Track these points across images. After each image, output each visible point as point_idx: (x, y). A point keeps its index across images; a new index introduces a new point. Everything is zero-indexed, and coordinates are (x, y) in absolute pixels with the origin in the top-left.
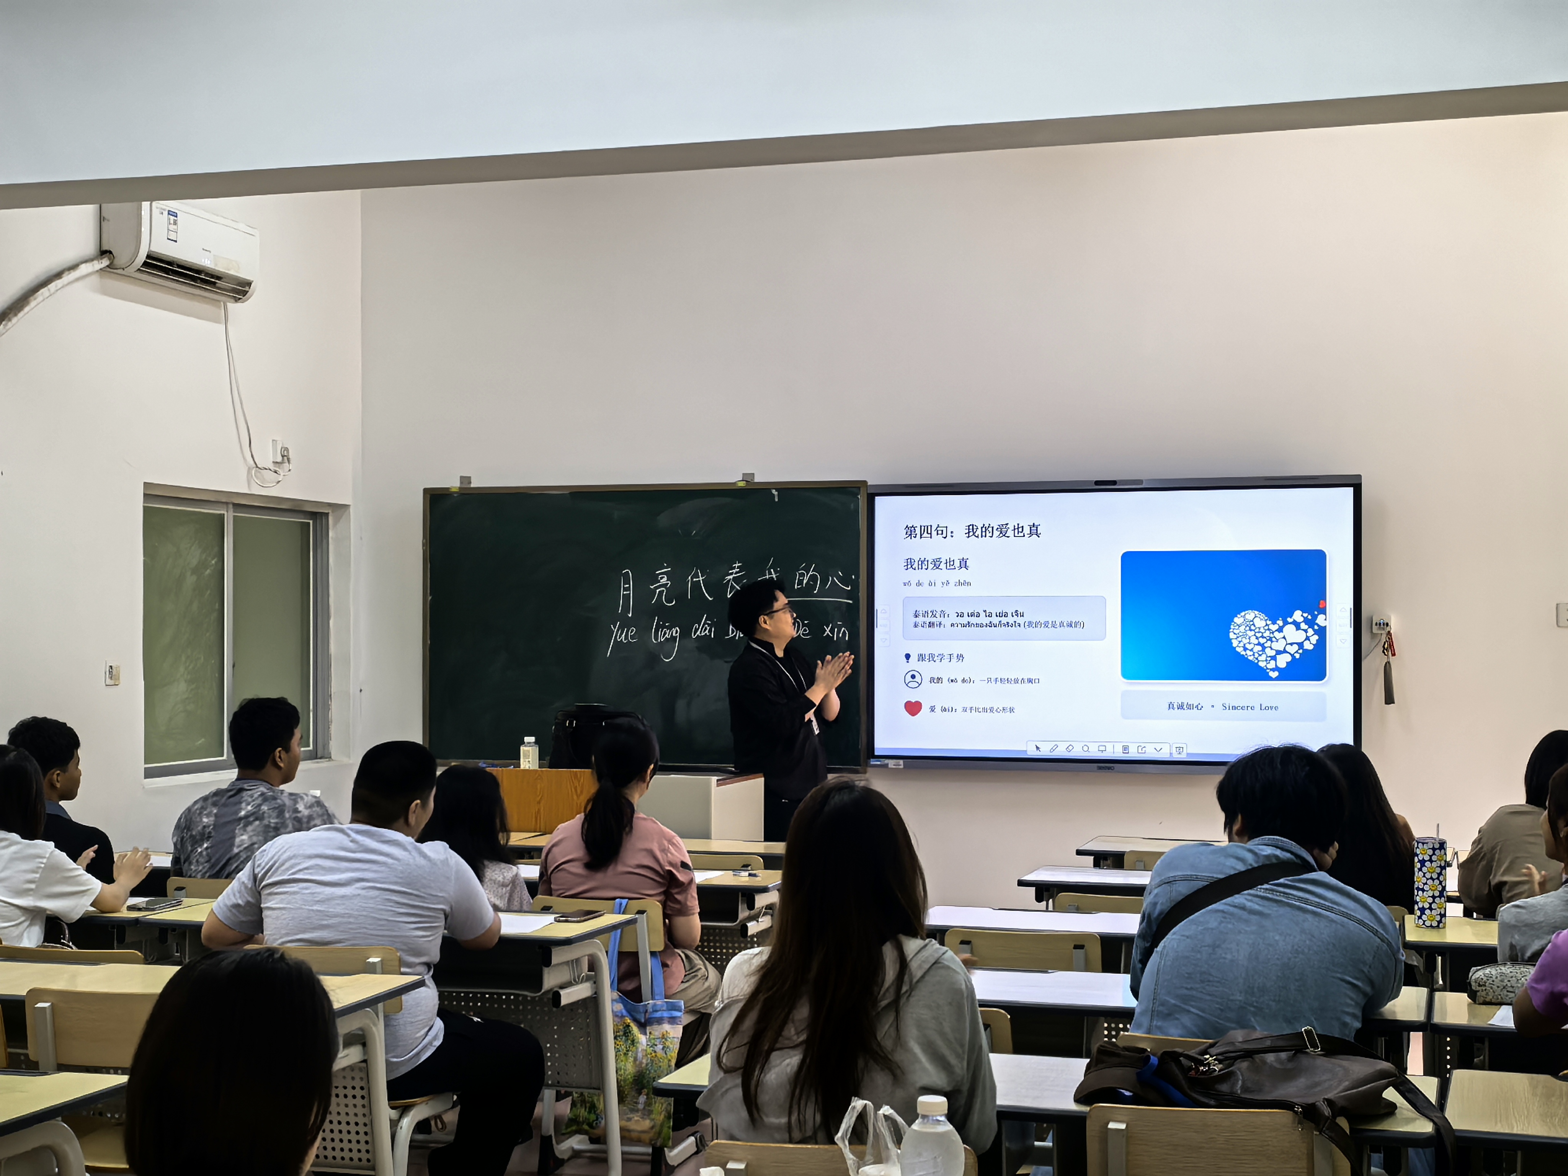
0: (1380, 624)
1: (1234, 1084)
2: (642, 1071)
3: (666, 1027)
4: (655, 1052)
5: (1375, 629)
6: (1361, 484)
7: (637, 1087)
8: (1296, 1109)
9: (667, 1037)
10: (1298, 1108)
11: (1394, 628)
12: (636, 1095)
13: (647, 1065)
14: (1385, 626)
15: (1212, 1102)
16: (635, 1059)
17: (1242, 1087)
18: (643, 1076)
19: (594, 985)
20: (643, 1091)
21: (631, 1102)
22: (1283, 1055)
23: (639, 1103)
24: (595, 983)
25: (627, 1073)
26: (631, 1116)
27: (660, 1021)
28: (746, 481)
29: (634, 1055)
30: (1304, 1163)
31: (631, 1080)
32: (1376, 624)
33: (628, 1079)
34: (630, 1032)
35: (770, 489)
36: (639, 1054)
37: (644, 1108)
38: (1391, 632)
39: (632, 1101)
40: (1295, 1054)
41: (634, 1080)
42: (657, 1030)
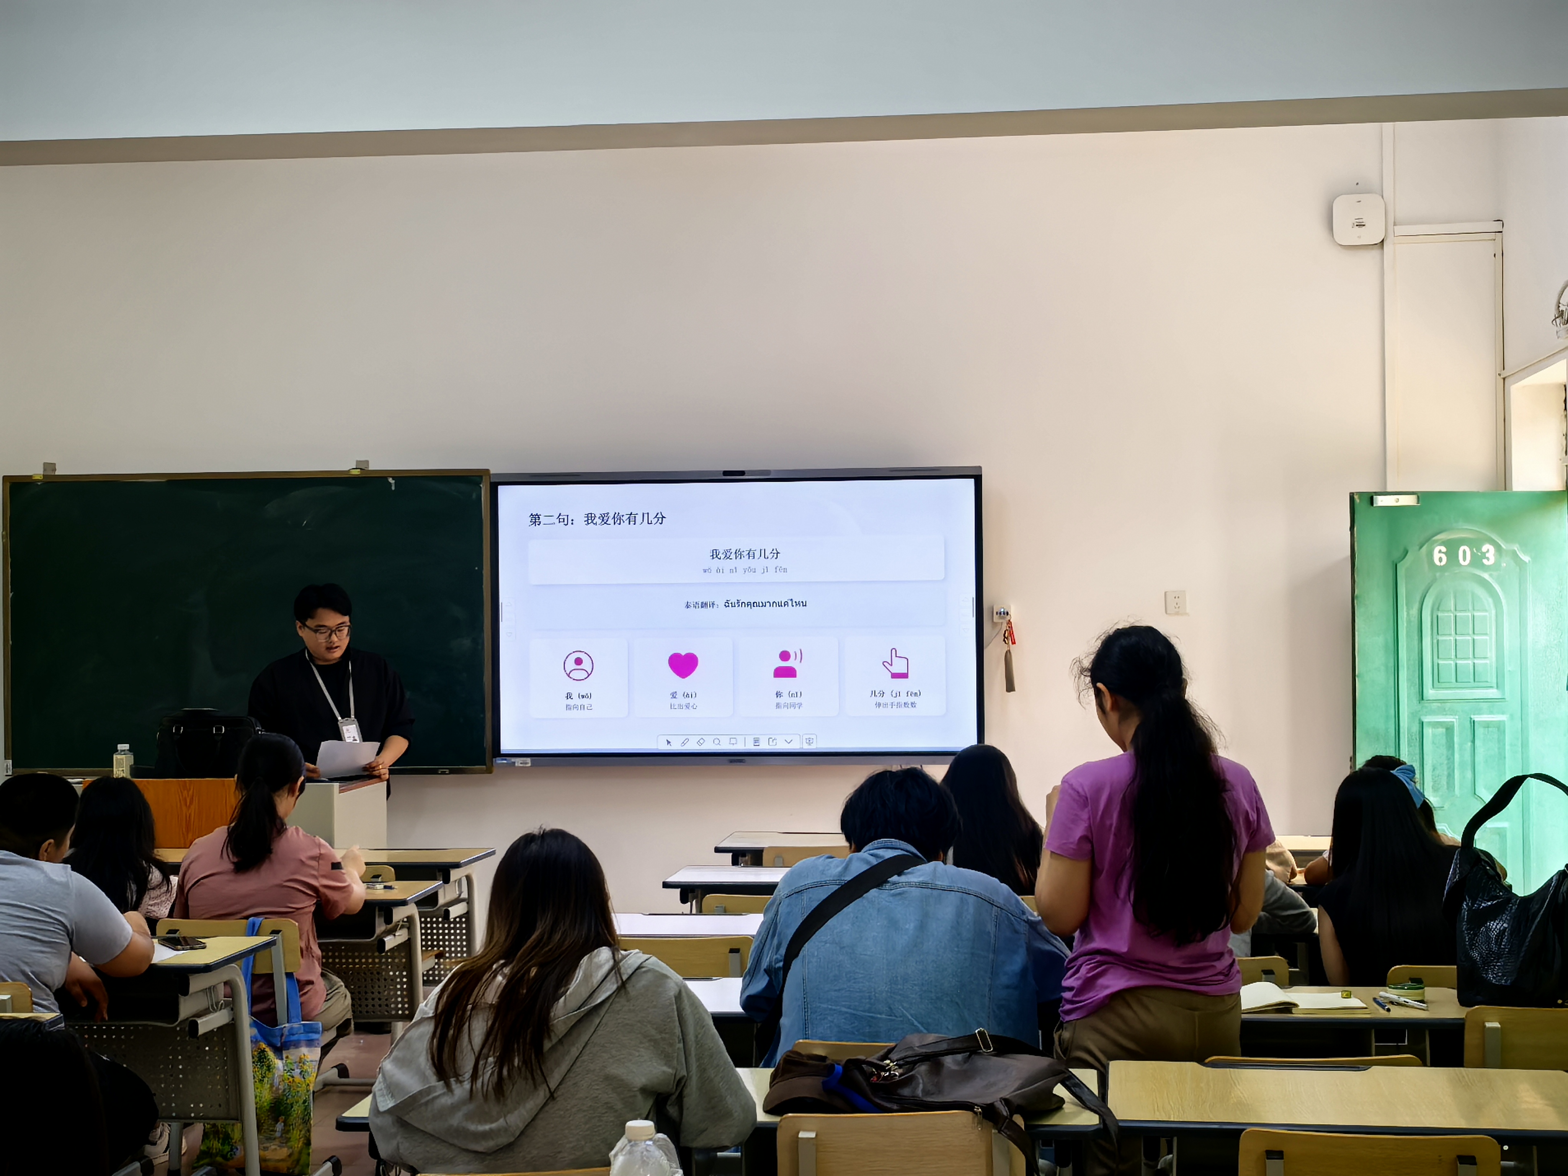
0: (1000, 613)
1: (916, 1088)
2: (279, 1096)
3: (304, 1050)
4: (293, 1077)
5: (996, 618)
6: (981, 475)
7: (273, 1115)
8: (975, 1109)
9: (305, 1060)
10: (978, 1109)
11: (1014, 618)
12: (273, 1123)
13: (284, 1091)
14: (1006, 615)
15: (895, 1107)
16: (272, 1086)
17: (923, 1091)
18: (280, 1103)
19: (231, 1012)
20: (280, 1118)
21: (267, 1131)
22: (959, 1057)
23: (276, 1131)
24: (232, 1009)
25: (263, 1100)
26: (268, 1145)
27: (297, 1045)
28: (361, 469)
29: (270, 1082)
30: (983, 1161)
31: (268, 1108)
32: (997, 613)
33: (265, 1107)
34: (265, 1058)
35: (386, 478)
36: (275, 1080)
37: (281, 1136)
38: (1011, 621)
39: (268, 1129)
40: (970, 1056)
41: (271, 1107)
42: (293, 1054)
